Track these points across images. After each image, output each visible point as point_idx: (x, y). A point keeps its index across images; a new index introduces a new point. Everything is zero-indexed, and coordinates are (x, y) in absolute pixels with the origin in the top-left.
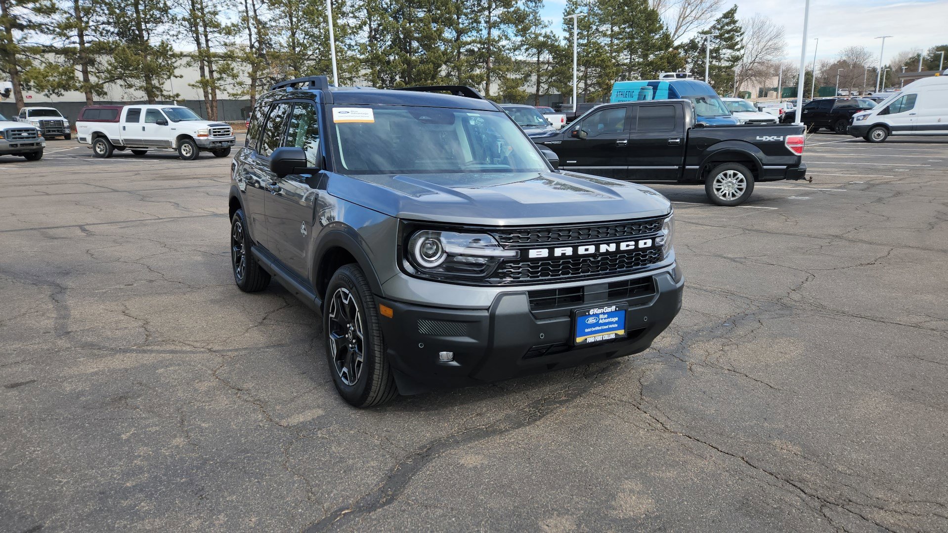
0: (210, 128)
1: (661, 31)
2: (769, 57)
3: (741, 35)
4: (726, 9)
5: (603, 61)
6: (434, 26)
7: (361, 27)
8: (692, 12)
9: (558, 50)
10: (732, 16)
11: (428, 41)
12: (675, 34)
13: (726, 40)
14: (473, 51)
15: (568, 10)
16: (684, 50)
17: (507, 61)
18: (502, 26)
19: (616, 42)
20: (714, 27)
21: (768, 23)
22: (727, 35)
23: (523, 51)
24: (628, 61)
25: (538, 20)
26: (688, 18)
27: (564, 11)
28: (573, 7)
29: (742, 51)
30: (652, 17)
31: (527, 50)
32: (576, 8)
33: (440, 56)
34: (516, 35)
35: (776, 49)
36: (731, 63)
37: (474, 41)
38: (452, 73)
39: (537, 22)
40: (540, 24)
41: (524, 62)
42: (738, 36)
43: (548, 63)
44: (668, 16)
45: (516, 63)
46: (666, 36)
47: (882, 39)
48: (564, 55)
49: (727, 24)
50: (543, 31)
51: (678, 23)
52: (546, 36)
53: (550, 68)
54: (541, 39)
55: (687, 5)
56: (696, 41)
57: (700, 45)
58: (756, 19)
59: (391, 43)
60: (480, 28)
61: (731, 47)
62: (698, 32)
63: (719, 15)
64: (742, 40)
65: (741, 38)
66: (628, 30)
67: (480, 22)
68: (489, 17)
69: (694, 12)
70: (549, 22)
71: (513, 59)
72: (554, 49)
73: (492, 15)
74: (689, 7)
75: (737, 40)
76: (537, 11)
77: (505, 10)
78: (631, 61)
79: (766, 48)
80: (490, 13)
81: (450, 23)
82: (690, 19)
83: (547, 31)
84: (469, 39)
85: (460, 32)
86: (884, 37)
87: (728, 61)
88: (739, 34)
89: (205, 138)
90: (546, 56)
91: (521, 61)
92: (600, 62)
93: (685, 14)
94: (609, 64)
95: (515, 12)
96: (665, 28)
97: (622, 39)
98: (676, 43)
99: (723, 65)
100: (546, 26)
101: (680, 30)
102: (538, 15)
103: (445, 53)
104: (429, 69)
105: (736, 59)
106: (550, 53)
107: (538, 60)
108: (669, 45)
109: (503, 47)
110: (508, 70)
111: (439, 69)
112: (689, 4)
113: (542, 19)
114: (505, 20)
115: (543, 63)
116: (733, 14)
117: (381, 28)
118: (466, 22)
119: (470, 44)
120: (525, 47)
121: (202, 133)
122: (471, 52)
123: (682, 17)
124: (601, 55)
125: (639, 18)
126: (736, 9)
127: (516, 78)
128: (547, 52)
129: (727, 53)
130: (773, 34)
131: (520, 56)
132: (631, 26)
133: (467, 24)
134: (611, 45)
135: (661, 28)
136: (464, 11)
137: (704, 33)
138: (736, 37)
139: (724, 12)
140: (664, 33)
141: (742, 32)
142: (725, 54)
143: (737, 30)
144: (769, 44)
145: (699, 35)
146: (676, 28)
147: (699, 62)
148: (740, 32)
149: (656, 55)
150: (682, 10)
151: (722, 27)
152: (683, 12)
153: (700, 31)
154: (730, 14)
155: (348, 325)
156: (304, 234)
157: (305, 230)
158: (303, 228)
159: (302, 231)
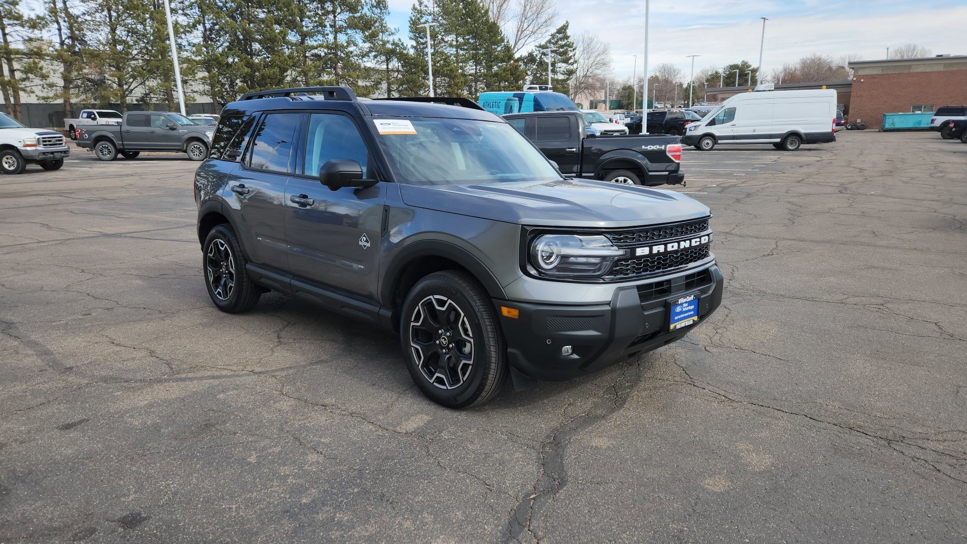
0: (38, 137)
1: (503, 44)
2: (598, 72)
3: (573, 50)
4: (559, 24)
5: (451, 70)
6: (277, 28)
7: (194, 26)
8: (529, 26)
9: (407, 58)
10: (565, 32)
11: (270, 44)
12: (514, 47)
13: (561, 54)
14: (320, 56)
15: (413, 18)
16: (524, 62)
17: (357, 68)
18: (349, 31)
19: (461, 52)
20: (549, 42)
21: (595, 39)
22: (561, 50)
23: (372, 58)
24: (473, 72)
25: (384, 27)
26: (525, 32)
27: (410, 19)
28: (418, 16)
29: (575, 66)
30: (493, 30)
31: (375, 57)
32: (421, 16)
33: (285, 60)
34: (364, 42)
35: (604, 64)
36: (566, 76)
37: (321, 46)
38: (299, 78)
39: (384, 29)
40: (387, 31)
41: (373, 69)
42: (571, 51)
43: (398, 71)
44: (508, 29)
45: (366, 70)
46: (508, 49)
47: (691, 58)
48: (413, 64)
50: (391, 39)
51: (517, 36)
52: (394, 44)
53: (400, 76)
54: (389, 46)
55: (523, 19)
56: (534, 54)
57: (538, 58)
58: (586, 36)
59: (228, 44)
60: (326, 32)
61: (566, 61)
62: (536, 46)
63: (553, 31)
64: (574, 55)
65: (574, 53)
66: (471, 41)
67: (325, 26)
68: (335, 21)
69: (531, 26)
70: (395, 29)
71: (362, 66)
72: (402, 57)
73: (337, 19)
74: (526, 21)
75: (570, 55)
76: (383, 17)
77: (351, 15)
78: (476, 71)
79: (595, 63)
80: (335, 17)
81: (293, 25)
82: (528, 32)
83: (395, 38)
84: (315, 44)
85: (304, 36)
86: (694, 56)
87: (564, 75)
88: (572, 49)
89: (34, 148)
90: (395, 64)
91: (370, 68)
92: (449, 72)
93: (522, 28)
94: (457, 74)
95: (361, 18)
96: (506, 41)
97: (467, 50)
98: (517, 56)
99: (560, 78)
100: (393, 34)
101: (519, 43)
102: (384, 22)
103: (290, 57)
104: (274, 73)
105: (570, 73)
106: (399, 60)
107: (388, 68)
108: (510, 57)
109: (351, 52)
110: (358, 77)
111: (285, 74)
112: (526, 19)
113: (388, 26)
114: (352, 25)
115: (392, 70)
116: (565, 30)
117: (217, 27)
118: (311, 26)
119: (316, 48)
120: (373, 54)
121: (29, 143)
122: (318, 56)
123: (520, 31)
124: (449, 65)
125: (482, 30)
126: (568, 25)
127: (366, 86)
128: (396, 59)
129: (562, 67)
130: (600, 50)
131: (369, 63)
132: (474, 38)
133: (311, 28)
134: (457, 55)
135: (502, 40)
136: (308, 13)
137: (540, 46)
138: (569, 52)
139: (558, 28)
140: (505, 46)
141: (574, 47)
142: (560, 68)
143: (569, 45)
144: (598, 59)
145: (537, 48)
146: (516, 40)
147: (538, 75)
148: (572, 47)
149: (499, 67)
150: (520, 23)
151: (557, 42)
152: (521, 25)
153: (538, 45)
154: (563, 30)
155: (440, 332)
156: (365, 246)
157: (368, 242)
158: (362, 240)
159: (360, 243)
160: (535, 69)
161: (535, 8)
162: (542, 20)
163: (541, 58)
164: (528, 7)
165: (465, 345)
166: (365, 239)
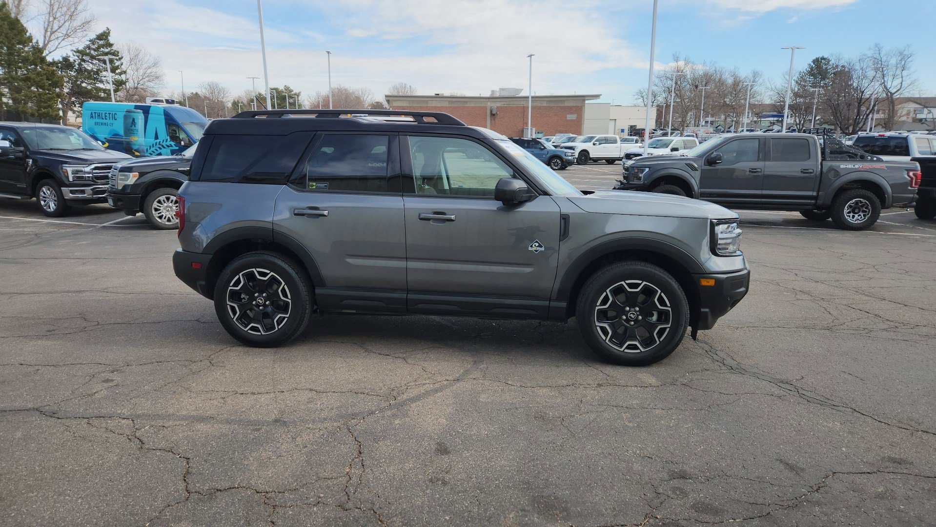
1: (31, 44)
2: (151, 85)
3: (120, 59)
4: (100, 30)
8: (60, 27)
10: (107, 39)
12: (45, 49)
16: (59, 67)
20: (89, 47)
21: (143, 51)
26: (56, 33)
29: (123, 77)
35: (157, 78)
42: (117, 60)
46: (38, 51)
47: (252, 79)
49: (103, 46)
51: (45, 37)
55: (51, 19)
56: (71, 60)
57: (76, 64)
58: (131, 46)
61: (113, 71)
62: (72, 50)
63: (93, 36)
64: (122, 64)
65: (120, 62)
69: (63, 28)
74: (55, 21)
75: (117, 64)
79: (146, 75)
82: (60, 35)
86: (253, 78)
87: (111, 85)
88: (118, 58)
93: (52, 29)
96: (33, 41)
98: (49, 59)
101: (50, 45)
105: (119, 83)
108: (43, 60)
112: (55, 18)
116: (107, 37)
123: (49, 31)
126: (109, 32)
129: (108, 76)
130: (151, 62)
135: (30, 39)
137: (78, 51)
138: (115, 61)
139: (98, 34)
140: (33, 47)
141: (120, 57)
142: (105, 77)
143: (115, 54)
144: (149, 71)
145: (75, 53)
146: (44, 42)
147: (79, 83)
148: (118, 56)
149: (28, 70)
150: (47, 23)
151: (99, 48)
152: (48, 25)
153: (75, 50)
154: (104, 36)
155: (628, 309)
156: (536, 251)
157: (541, 247)
158: (533, 246)
159: (530, 249)
160: (74, 76)
161: (65, 9)
162: (77, 23)
163: (80, 64)
164: (56, 8)
165: (653, 315)
166: (537, 244)
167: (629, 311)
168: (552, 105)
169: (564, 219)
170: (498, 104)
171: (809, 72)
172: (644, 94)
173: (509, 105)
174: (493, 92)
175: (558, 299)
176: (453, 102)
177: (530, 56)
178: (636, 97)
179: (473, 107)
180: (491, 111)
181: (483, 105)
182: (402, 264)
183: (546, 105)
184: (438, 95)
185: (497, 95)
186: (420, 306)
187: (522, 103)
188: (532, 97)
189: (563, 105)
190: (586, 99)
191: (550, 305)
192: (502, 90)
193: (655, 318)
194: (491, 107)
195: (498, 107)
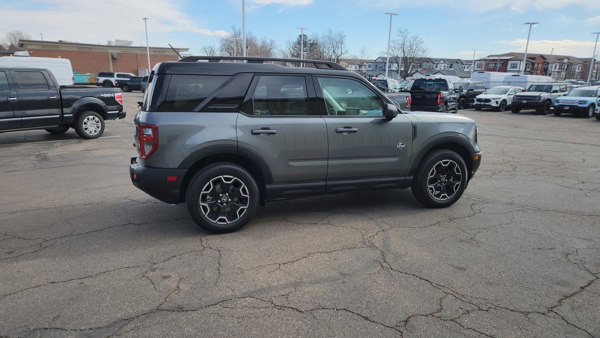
155: (441, 176)
156: (401, 147)
158: (400, 145)
159: (398, 146)
165: (451, 178)
166: (401, 143)
167: (442, 177)
168: (157, 54)
169: (414, 127)
170: (117, 51)
171: (298, 42)
172: (207, 50)
173: (126, 52)
174: (109, 42)
175: (409, 175)
176: (80, 48)
177: (145, 19)
178: (202, 51)
179: (98, 52)
180: (112, 56)
181: (105, 51)
182: (325, 162)
183: (152, 54)
184: (62, 41)
185: (114, 44)
186: (334, 189)
187: (135, 51)
188: (150, 48)
189: (164, 54)
190: (180, 50)
191: (406, 179)
192: (117, 41)
193: (452, 180)
194: (112, 53)
195: (117, 53)
